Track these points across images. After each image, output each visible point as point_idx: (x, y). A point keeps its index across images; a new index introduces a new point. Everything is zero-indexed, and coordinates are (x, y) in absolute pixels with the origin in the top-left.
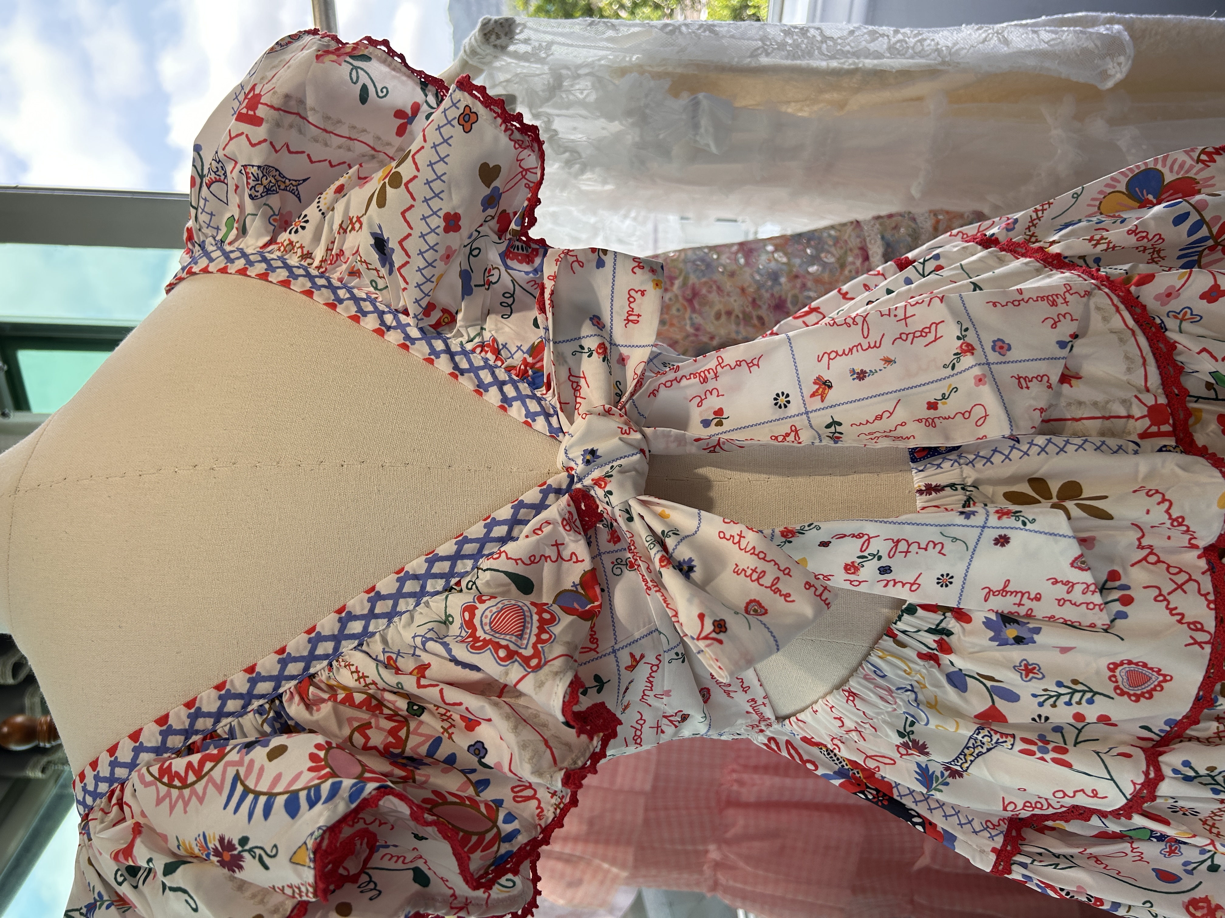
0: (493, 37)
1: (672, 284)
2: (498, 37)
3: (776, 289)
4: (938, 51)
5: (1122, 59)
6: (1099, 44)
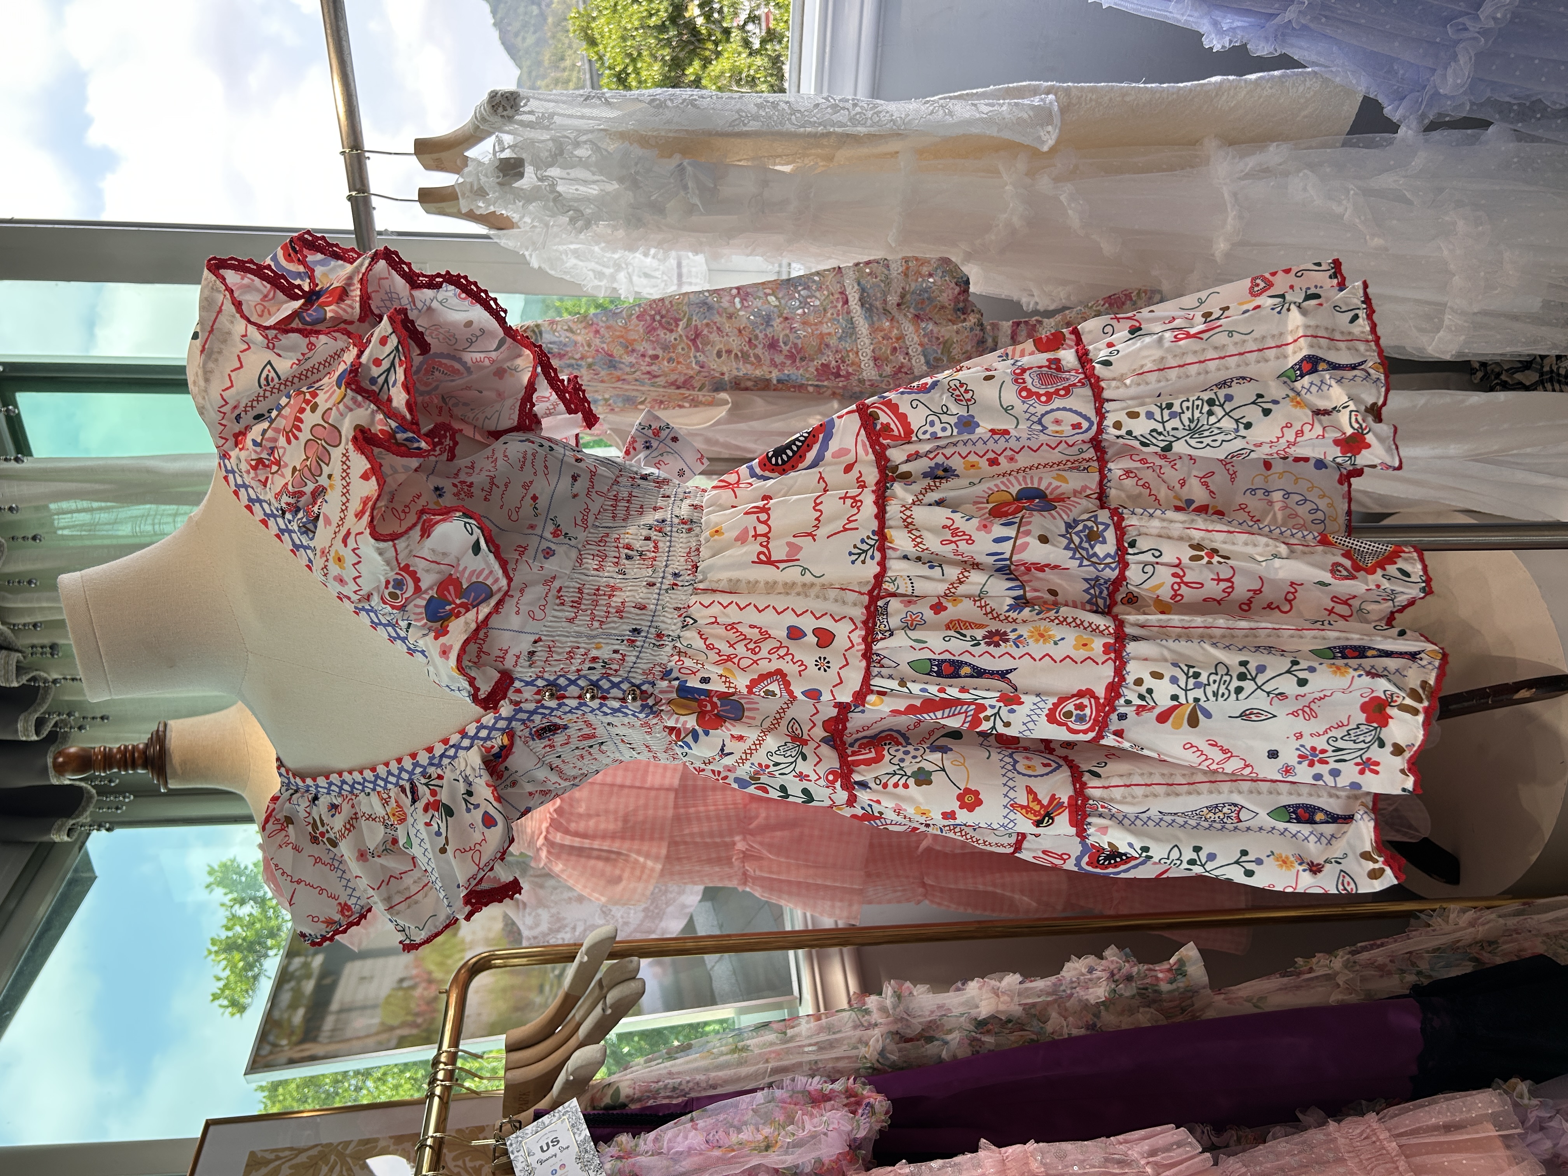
0: (501, 109)
1: (677, 326)
2: (505, 109)
3: (769, 331)
4: (894, 121)
5: (1050, 128)
6: (1031, 113)
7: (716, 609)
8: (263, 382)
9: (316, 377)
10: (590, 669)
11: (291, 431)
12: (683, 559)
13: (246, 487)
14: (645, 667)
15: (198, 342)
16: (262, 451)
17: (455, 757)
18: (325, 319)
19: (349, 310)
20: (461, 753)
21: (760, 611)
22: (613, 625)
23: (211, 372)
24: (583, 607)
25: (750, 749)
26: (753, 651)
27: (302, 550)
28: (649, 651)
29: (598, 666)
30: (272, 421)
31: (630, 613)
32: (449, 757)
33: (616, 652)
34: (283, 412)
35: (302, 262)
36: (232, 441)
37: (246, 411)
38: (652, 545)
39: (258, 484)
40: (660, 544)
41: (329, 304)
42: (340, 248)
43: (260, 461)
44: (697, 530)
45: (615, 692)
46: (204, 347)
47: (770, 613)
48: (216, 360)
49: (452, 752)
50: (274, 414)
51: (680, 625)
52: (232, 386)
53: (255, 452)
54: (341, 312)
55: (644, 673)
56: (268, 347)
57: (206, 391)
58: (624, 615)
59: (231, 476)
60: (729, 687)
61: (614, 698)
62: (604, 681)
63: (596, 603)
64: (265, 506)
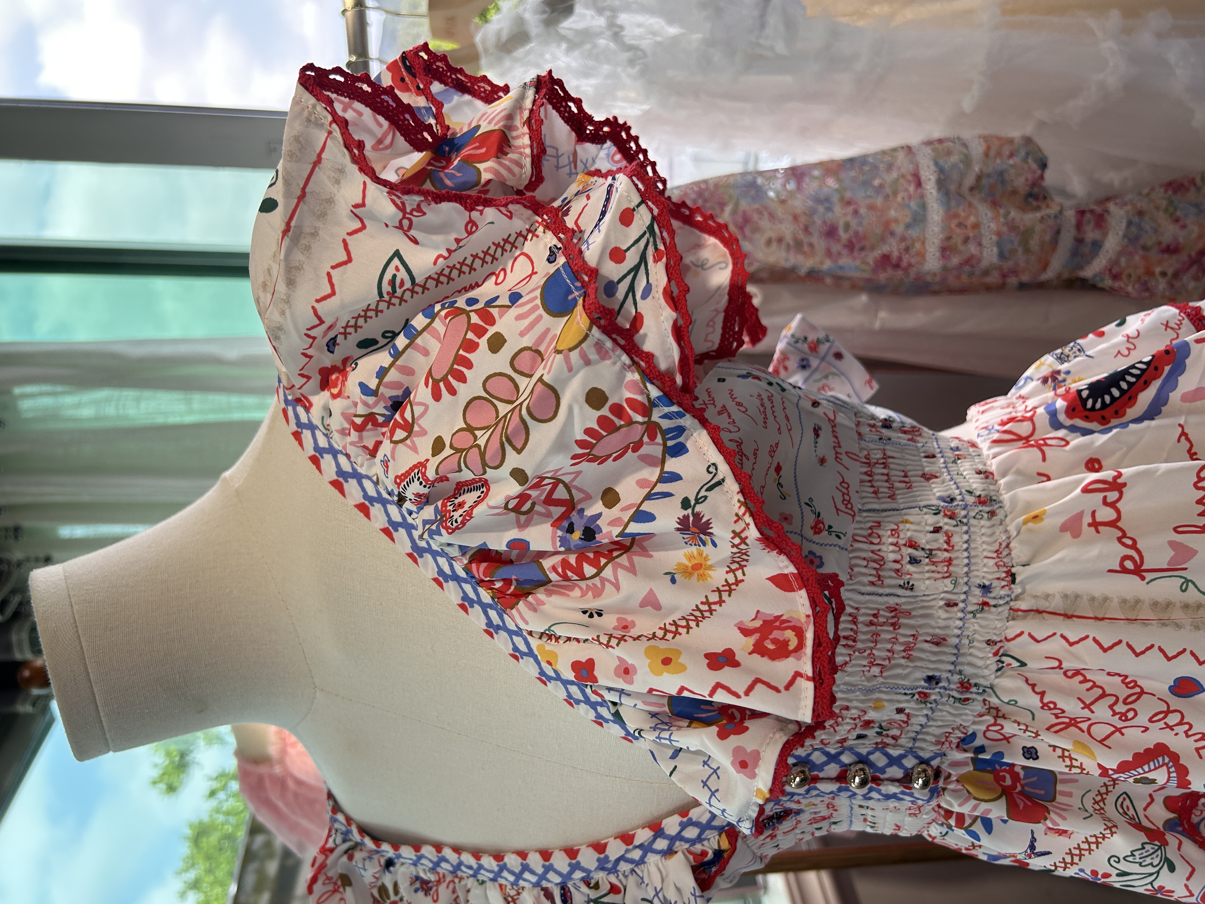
1: (722, 211)
7: (1056, 646)
8: (386, 287)
9: (466, 280)
10: (860, 737)
11: (445, 379)
12: (992, 562)
13: (334, 452)
14: (938, 731)
15: (278, 217)
16: (376, 404)
17: (642, 861)
18: (478, 183)
19: (516, 169)
20: (652, 859)
21: (1137, 655)
22: (899, 671)
23: (299, 268)
24: (860, 645)
25: (1079, 848)
26: (1123, 716)
27: (428, 557)
28: (947, 708)
29: (871, 733)
30: (397, 355)
31: (923, 651)
32: (631, 861)
33: (900, 711)
34: (419, 341)
35: (425, 92)
36: (316, 379)
37: (345, 334)
38: (941, 538)
39: (360, 451)
40: (955, 539)
41: (483, 159)
42: (466, 76)
43: (370, 418)
44: (1000, 514)
45: (896, 772)
46: (288, 224)
47: (1154, 658)
48: (308, 248)
49: (636, 854)
50: (401, 341)
51: (994, 667)
52: (333, 293)
53: (366, 404)
54: (504, 172)
55: (938, 743)
56: (400, 227)
57: (287, 301)
58: (915, 654)
59: (306, 434)
60: (1071, 767)
61: (893, 780)
62: (878, 754)
63: (875, 638)
64: (367, 484)
